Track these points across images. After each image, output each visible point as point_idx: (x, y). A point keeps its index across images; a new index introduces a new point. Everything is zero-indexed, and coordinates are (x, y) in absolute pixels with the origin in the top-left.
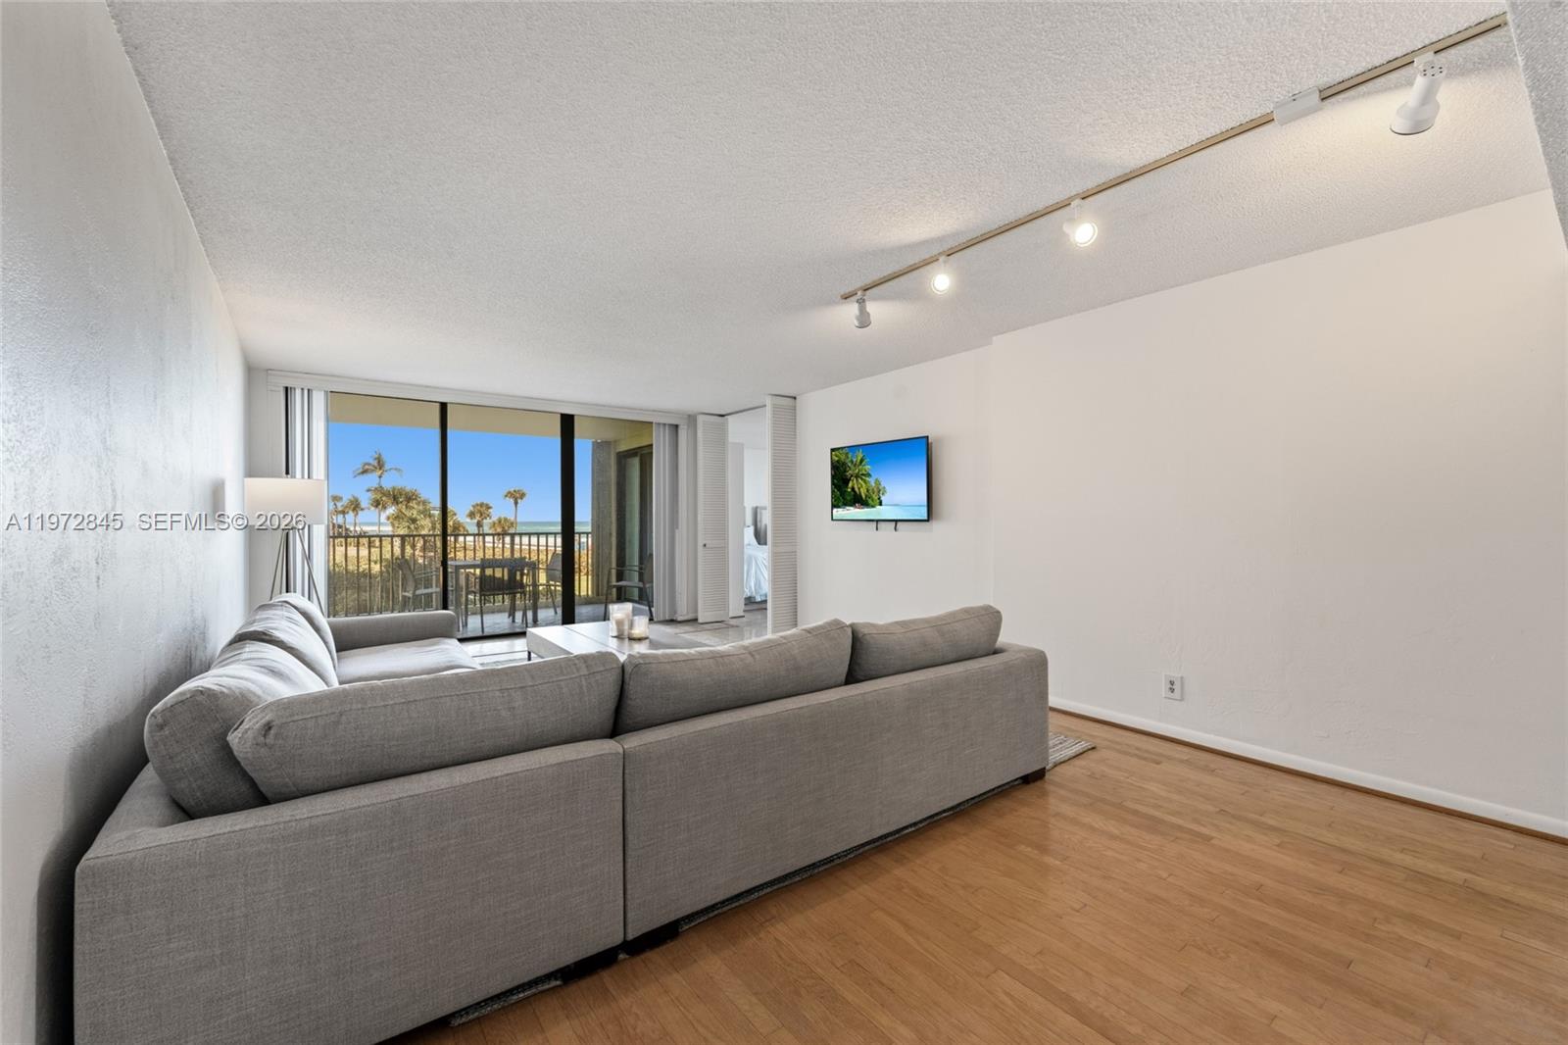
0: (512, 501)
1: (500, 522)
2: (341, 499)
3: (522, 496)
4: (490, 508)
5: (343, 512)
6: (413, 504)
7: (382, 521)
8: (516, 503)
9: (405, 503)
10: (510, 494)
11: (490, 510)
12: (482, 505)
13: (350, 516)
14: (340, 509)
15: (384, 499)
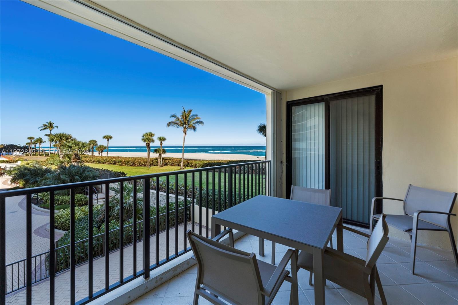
0: (106, 140)
1: (100, 147)
2: (33, 138)
3: (111, 138)
4: (96, 142)
5: (35, 143)
6: (70, 140)
7: (51, 146)
8: (108, 140)
9: (65, 140)
10: (105, 137)
11: (97, 143)
12: (93, 141)
13: (38, 145)
14: (33, 142)
15: (55, 138)
